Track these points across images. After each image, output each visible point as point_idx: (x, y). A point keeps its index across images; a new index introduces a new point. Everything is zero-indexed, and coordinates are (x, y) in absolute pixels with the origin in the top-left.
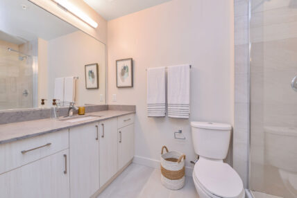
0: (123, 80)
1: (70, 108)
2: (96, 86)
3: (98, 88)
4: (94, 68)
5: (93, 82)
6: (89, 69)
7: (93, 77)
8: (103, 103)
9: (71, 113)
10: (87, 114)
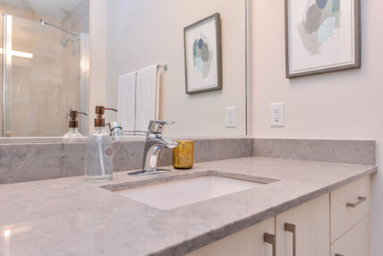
0: (313, 48)
1: (149, 144)
2: (214, 83)
3: (219, 88)
4: (208, 32)
5: (206, 72)
6: (193, 36)
7: (206, 57)
8: (239, 133)
9: (152, 160)
10: (200, 167)
